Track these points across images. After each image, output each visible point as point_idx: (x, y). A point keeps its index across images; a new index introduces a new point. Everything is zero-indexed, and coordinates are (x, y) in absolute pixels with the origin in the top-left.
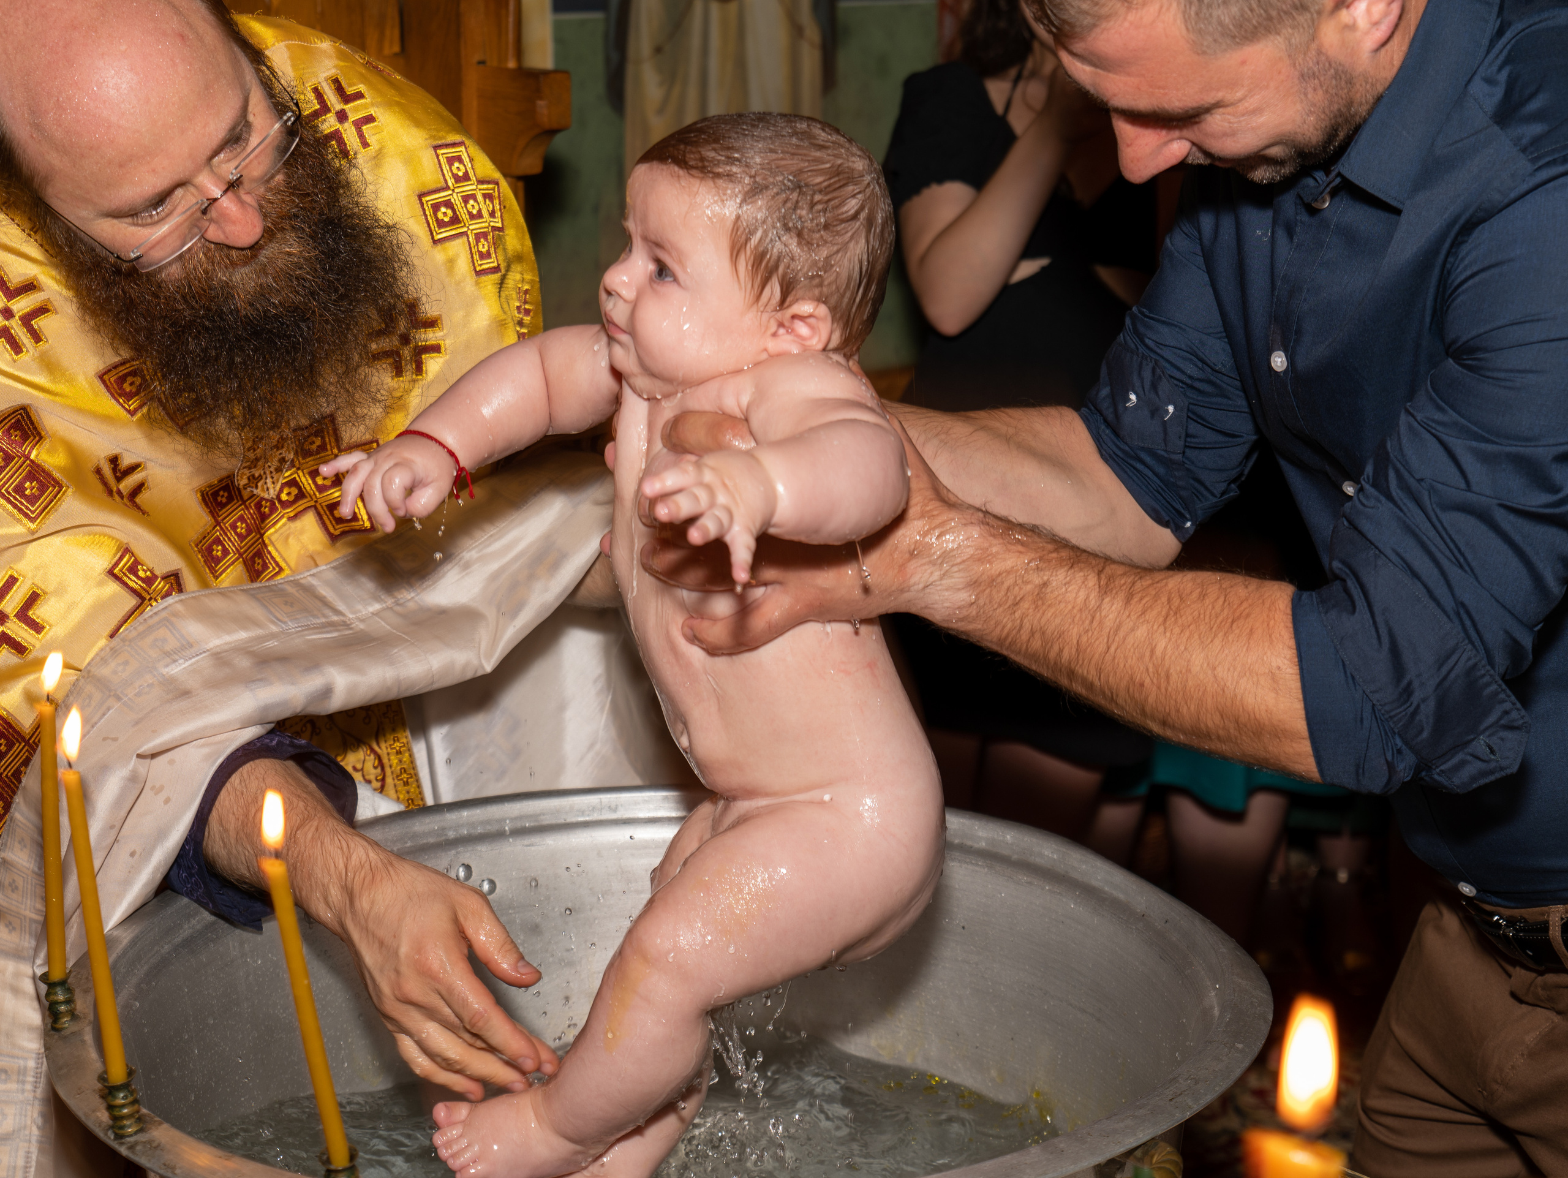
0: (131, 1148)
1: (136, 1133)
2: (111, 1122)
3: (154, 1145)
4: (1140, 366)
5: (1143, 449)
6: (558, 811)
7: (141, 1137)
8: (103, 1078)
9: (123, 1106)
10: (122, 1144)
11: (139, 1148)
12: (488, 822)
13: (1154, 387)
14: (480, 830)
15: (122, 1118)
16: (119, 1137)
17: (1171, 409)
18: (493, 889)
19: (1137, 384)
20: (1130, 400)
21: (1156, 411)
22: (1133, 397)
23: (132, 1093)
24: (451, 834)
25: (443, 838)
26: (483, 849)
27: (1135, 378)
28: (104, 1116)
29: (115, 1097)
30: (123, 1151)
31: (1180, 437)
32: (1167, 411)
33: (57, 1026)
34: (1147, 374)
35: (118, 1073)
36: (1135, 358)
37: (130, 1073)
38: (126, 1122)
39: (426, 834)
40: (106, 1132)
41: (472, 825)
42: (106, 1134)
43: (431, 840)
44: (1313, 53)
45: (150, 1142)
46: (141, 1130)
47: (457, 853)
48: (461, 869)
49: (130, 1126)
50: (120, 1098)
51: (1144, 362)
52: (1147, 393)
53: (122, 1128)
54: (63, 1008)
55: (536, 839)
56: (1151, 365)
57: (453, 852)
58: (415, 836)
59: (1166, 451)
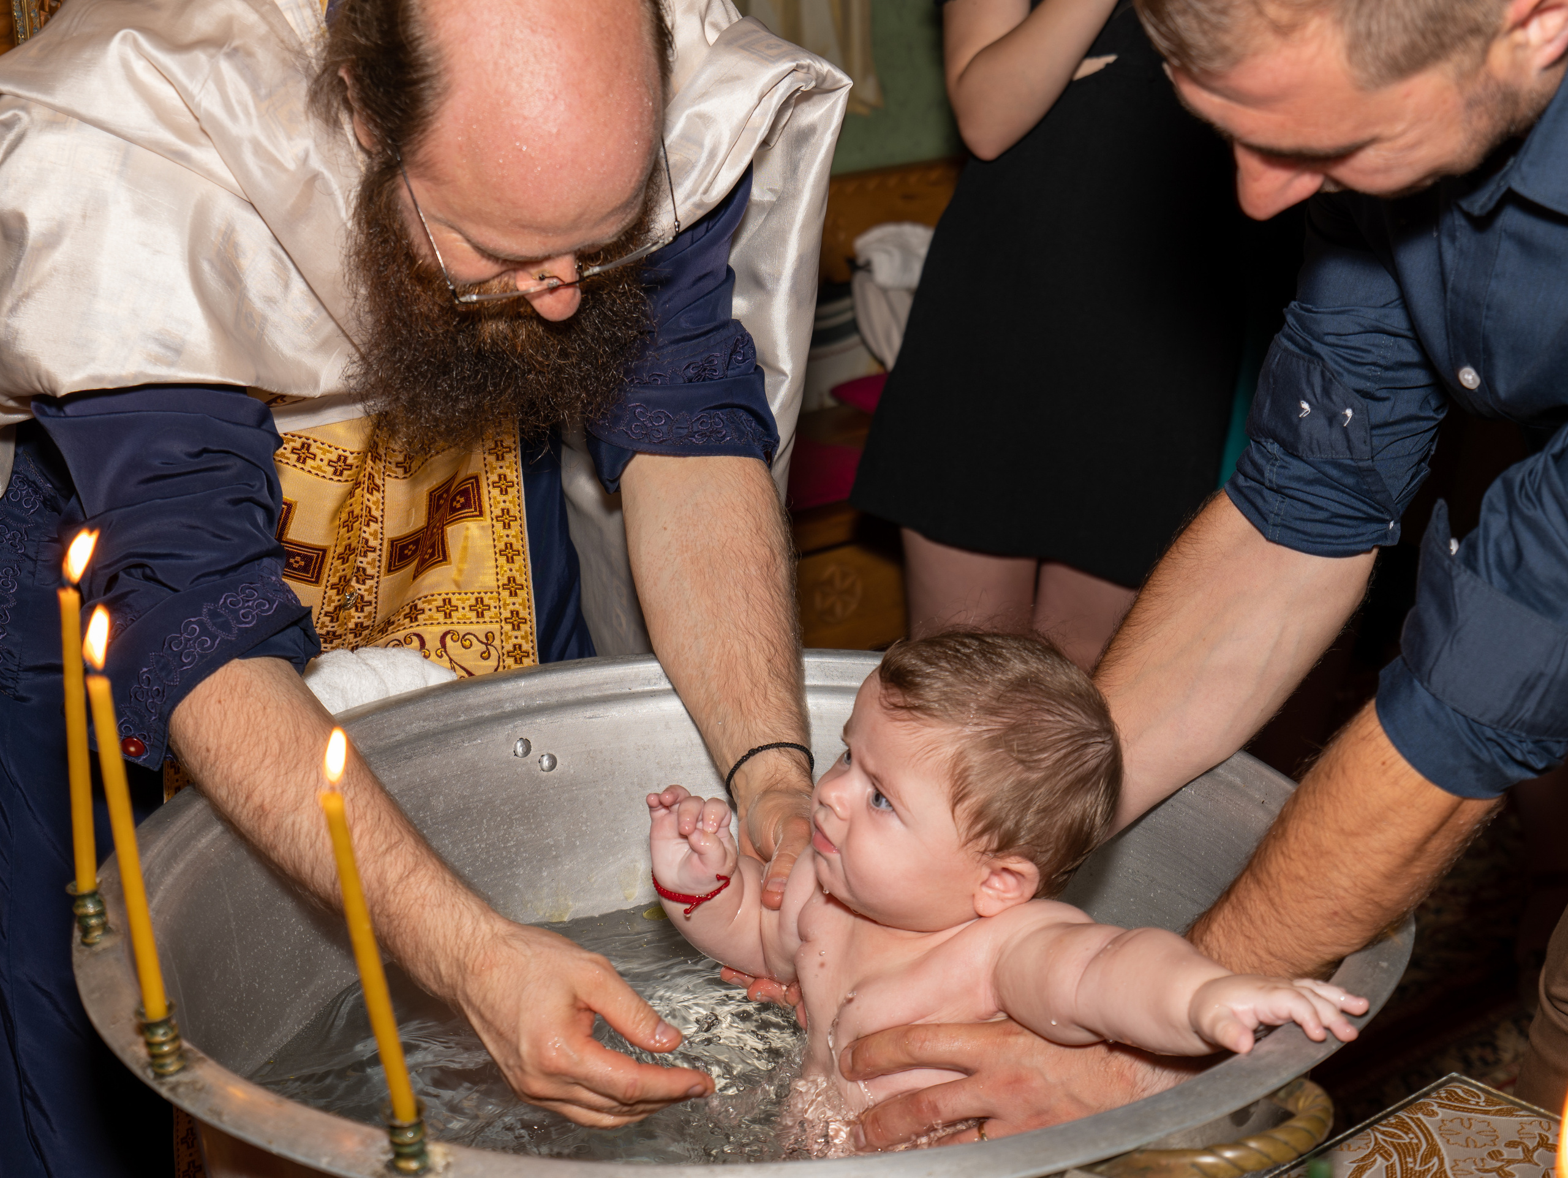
0: (173, 1089)
1: (178, 1072)
2: (148, 1059)
3: (199, 1086)
4: (1308, 372)
5: (1326, 462)
6: (621, 681)
7: (183, 1077)
8: (140, 1013)
9: (162, 1044)
10: (162, 1084)
11: (181, 1090)
12: (547, 693)
13: (1326, 392)
14: (539, 702)
15: (164, 1056)
16: (160, 1076)
17: (1349, 412)
18: (553, 765)
19: (1308, 392)
20: (1303, 409)
21: (1333, 418)
22: (1305, 406)
23: (172, 1028)
24: (508, 707)
25: (499, 711)
26: (541, 721)
27: (1304, 386)
28: (142, 1052)
29: (153, 1034)
30: (164, 1092)
31: (1365, 442)
32: (1346, 416)
33: (88, 940)
34: (1317, 380)
35: (156, 1007)
36: (1301, 362)
37: (170, 1007)
38: (168, 1061)
39: (480, 707)
40: (144, 1068)
41: (531, 696)
42: (145, 1073)
43: (487, 713)
44: (1482, 77)
45: (193, 1083)
46: (183, 1069)
47: (515, 727)
48: (519, 744)
49: (171, 1064)
50: (160, 1035)
51: (1312, 367)
52: (1320, 400)
53: (162, 1066)
54: (93, 922)
55: (599, 711)
56: (1319, 369)
57: (511, 726)
58: (469, 709)
59: (1352, 459)
